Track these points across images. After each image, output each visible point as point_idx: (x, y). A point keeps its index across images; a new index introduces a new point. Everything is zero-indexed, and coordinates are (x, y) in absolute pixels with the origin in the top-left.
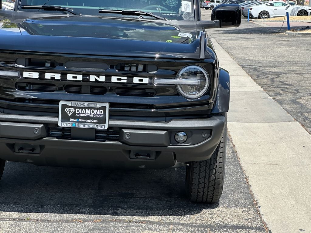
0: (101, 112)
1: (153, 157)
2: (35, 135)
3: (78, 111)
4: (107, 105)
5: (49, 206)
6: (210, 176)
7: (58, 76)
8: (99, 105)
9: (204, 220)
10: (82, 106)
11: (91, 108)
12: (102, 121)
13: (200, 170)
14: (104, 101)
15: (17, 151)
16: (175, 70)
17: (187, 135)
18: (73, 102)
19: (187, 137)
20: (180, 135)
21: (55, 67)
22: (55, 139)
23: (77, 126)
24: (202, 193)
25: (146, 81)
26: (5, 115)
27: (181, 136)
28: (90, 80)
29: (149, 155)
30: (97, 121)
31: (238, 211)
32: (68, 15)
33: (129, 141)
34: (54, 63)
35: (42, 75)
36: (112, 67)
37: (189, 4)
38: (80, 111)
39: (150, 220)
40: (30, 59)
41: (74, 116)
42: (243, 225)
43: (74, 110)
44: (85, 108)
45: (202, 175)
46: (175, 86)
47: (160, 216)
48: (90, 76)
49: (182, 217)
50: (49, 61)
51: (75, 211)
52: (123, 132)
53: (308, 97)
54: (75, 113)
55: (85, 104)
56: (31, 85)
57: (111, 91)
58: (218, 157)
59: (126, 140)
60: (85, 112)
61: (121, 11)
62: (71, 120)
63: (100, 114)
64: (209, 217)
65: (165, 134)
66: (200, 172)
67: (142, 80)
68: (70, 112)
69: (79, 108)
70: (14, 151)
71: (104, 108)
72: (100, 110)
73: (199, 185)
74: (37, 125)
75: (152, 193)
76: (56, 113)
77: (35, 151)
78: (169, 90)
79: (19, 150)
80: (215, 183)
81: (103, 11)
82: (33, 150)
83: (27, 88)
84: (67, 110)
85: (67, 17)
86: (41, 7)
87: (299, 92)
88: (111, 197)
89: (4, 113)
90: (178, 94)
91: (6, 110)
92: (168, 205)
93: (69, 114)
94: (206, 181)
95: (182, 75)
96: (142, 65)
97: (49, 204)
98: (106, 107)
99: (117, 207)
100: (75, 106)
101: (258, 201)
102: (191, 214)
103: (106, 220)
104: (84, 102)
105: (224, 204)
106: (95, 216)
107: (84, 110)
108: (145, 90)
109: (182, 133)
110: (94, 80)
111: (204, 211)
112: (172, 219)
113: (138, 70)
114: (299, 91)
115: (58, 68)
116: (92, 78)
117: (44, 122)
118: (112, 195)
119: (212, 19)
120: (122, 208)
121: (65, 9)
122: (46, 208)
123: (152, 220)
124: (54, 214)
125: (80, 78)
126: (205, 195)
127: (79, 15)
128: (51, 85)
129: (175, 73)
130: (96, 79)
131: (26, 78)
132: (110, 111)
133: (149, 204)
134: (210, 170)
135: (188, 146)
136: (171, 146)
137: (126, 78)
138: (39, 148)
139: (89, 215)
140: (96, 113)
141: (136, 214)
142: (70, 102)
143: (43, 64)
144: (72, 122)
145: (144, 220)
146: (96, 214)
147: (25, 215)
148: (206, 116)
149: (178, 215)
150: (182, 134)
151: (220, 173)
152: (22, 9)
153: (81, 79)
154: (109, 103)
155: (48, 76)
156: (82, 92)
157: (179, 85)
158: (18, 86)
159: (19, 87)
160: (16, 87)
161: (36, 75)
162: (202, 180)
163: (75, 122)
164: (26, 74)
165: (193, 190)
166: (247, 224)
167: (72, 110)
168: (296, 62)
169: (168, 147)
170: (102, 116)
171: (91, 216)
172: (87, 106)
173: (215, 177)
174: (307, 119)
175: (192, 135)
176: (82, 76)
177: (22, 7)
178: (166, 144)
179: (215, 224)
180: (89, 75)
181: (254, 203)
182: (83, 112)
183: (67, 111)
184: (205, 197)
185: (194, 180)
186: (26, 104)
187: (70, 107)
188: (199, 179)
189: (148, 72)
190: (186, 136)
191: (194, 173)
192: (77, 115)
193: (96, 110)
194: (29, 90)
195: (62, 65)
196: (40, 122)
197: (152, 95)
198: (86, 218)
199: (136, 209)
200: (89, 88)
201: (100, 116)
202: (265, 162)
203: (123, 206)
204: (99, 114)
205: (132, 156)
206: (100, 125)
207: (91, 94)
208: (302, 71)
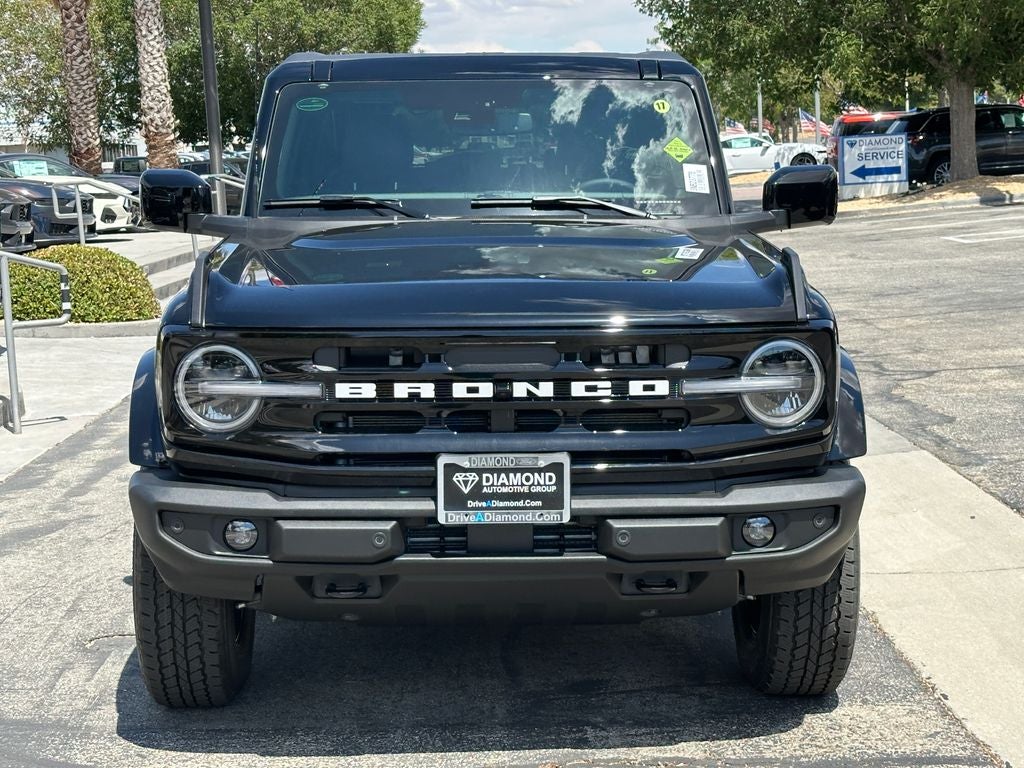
0: (550, 479)
1: (682, 588)
2: (377, 552)
3: (488, 480)
4: (564, 459)
5: (399, 731)
6: (823, 627)
7: (427, 390)
8: (543, 461)
9: (821, 747)
10: (498, 466)
11: (523, 471)
12: (553, 501)
13: (797, 613)
14: (554, 449)
15: (324, 595)
16: (731, 355)
17: (772, 524)
18: (473, 457)
19: (775, 529)
20: (754, 525)
21: (419, 365)
22: (428, 558)
23: (487, 521)
24: (801, 673)
25: (662, 388)
26: (292, 502)
27: (758, 528)
28: (515, 395)
29: (671, 583)
30: (539, 503)
31: (896, 711)
32: (396, 220)
33: (627, 550)
34: (413, 356)
35: (385, 389)
36: (570, 357)
37: (700, 171)
38: (493, 478)
39: (681, 755)
40: (348, 349)
41: (477, 493)
42: (929, 752)
43: (477, 479)
44: (507, 471)
45: (804, 624)
46: (734, 399)
47: (704, 743)
48: (515, 384)
49: (760, 741)
50: (397, 350)
51: (475, 742)
52: (610, 527)
53: (915, 381)
54: (479, 485)
55: (508, 460)
56: (351, 418)
57: (570, 420)
58: (843, 574)
59: (619, 547)
60: (506, 481)
61: (530, 202)
62: (471, 504)
63: (547, 483)
64: (830, 737)
65: (722, 524)
66: (797, 619)
67: (652, 388)
68: (466, 483)
69: (491, 471)
70: (313, 596)
71: (557, 468)
72: (548, 474)
73: (795, 652)
74: (380, 523)
75: (653, 676)
76: (428, 489)
77: (371, 592)
78: (718, 410)
79: (328, 590)
80: (837, 643)
81: (480, 202)
82: (362, 588)
83: (340, 425)
84: (458, 478)
85: (392, 224)
86: (318, 202)
87: (888, 370)
88: (552, 697)
89: (285, 496)
90: (747, 419)
91: (290, 488)
92: (706, 708)
93: (463, 489)
94: (814, 638)
95: (752, 367)
96: (647, 347)
97: (399, 728)
98: (562, 465)
99: (579, 724)
100: (480, 466)
101: (932, 681)
102: (782, 732)
103: (568, 764)
104: (503, 455)
105: (851, 695)
106: (532, 753)
107: (503, 475)
108: (660, 411)
109: (759, 519)
110: (525, 395)
111: (808, 718)
112: (738, 749)
113: (639, 362)
114: (886, 366)
115: (427, 367)
116: (520, 389)
117: (396, 515)
118: (552, 688)
119: (766, 208)
120: (595, 726)
121: (381, 203)
122: (397, 737)
123: (687, 756)
124: (423, 755)
125: (486, 390)
126: (809, 676)
127: (424, 218)
128: (410, 416)
129: (730, 361)
130: (529, 392)
131: (342, 400)
132: (573, 473)
133: (659, 708)
134: (825, 611)
135: (778, 552)
136: (735, 557)
137: (608, 384)
138: (379, 583)
139: (517, 753)
140: (536, 483)
141: (638, 739)
142: (467, 457)
143: (381, 360)
144: (473, 509)
145: (665, 755)
146: (534, 748)
147: (349, 764)
148: (812, 471)
149: (749, 736)
150: (761, 522)
151: (850, 617)
152: (268, 211)
153: (490, 394)
154: (569, 452)
155: (401, 390)
156: (494, 426)
157: (747, 392)
158: (321, 422)
159: (322, 424)
160: (315, 424)
161: (368, 390)
162: (802, 639)
163: (482, 508)
164: (343, 390)
165: (778, 666)
166: (938, 750)
167: (471, 478)
168: (838, 289)
169: (728, 559)
170: (554, 488)
171: (521, 753)
172: (512, 466)
173: (838, 629)
174: (944, 442)
175: (787, 525)
176: (491, 384)
177: (268, 204)
178: (721, 551)
179: (855, 756)
180: (511, 381)
181: (925, 688)
182: (501, 481)
183: (459, 481)
184: (808, 681)
185: (781, 638)
186: (340, 469)
187: (465, 470)
188: (794, 637)
189: (664, 366)
190: (772, 528)
191: (781, 622)
192: (485, 490)
193: (536, 475)
194: (346, 430)
195: (435, 359)
196: (386, 514)
197: (674, 424)
198: (513, 760)
199: (632, 726)
200: (511, 416)
201: (547, 489)
202: (896, 569)
203: (593, 720)
204: (545, 485)
205: (628, 586)
206: (549, 513)
207: (515, 431)
208: (866, 314)
